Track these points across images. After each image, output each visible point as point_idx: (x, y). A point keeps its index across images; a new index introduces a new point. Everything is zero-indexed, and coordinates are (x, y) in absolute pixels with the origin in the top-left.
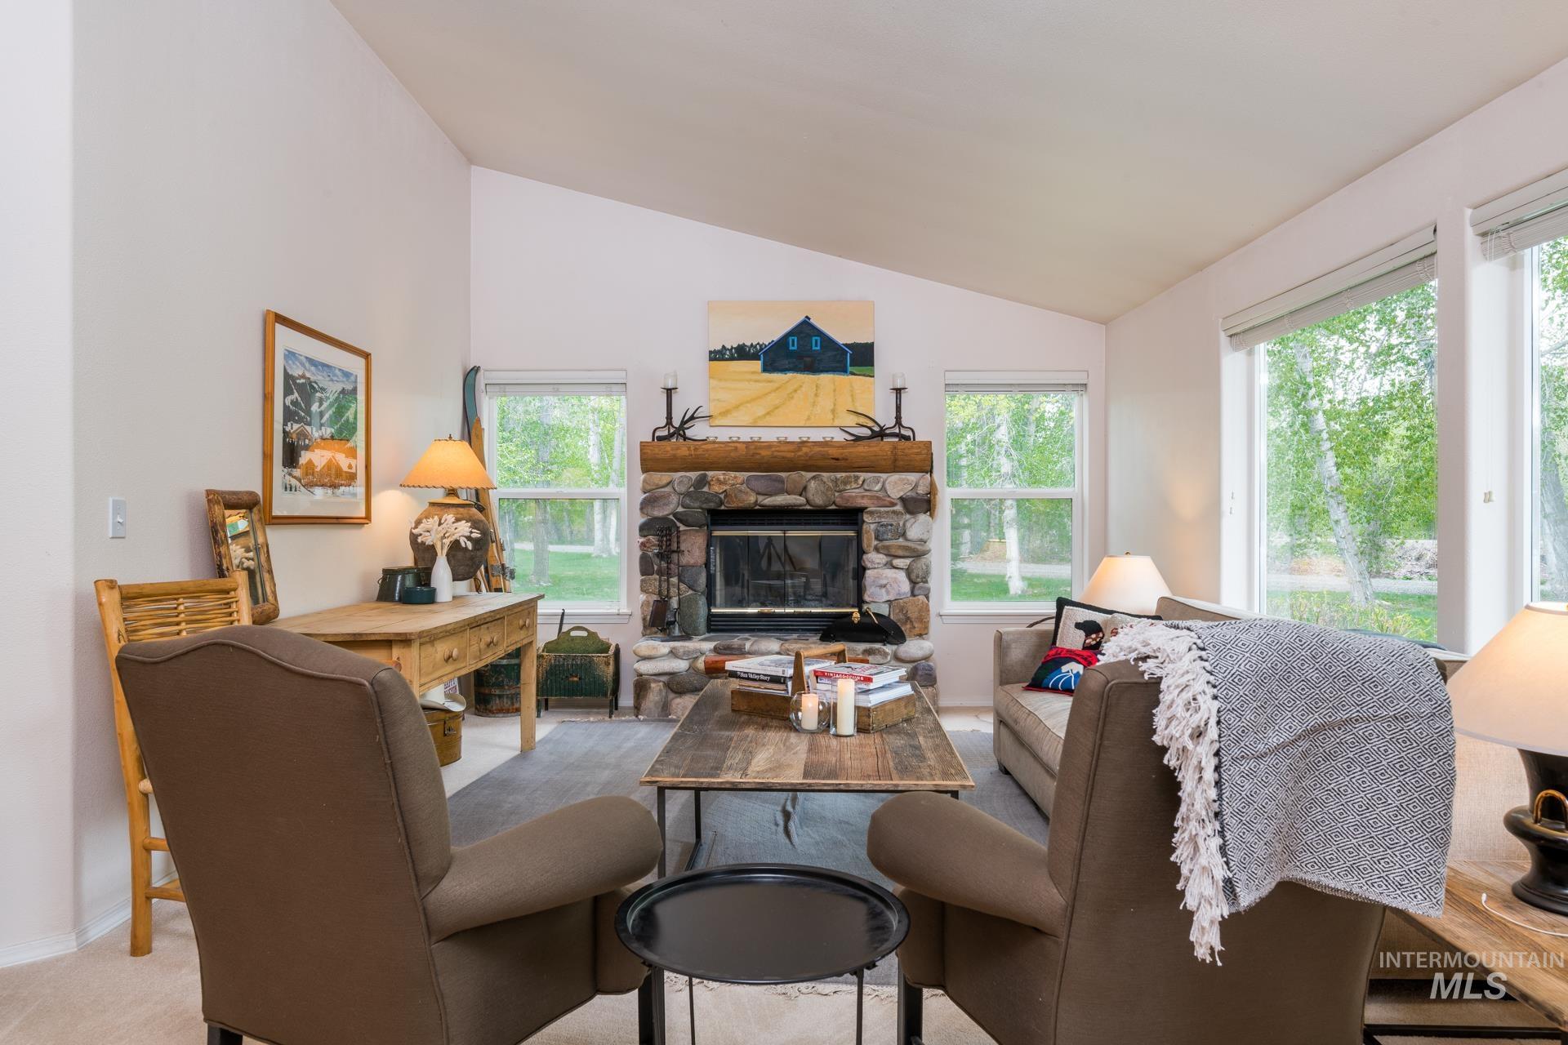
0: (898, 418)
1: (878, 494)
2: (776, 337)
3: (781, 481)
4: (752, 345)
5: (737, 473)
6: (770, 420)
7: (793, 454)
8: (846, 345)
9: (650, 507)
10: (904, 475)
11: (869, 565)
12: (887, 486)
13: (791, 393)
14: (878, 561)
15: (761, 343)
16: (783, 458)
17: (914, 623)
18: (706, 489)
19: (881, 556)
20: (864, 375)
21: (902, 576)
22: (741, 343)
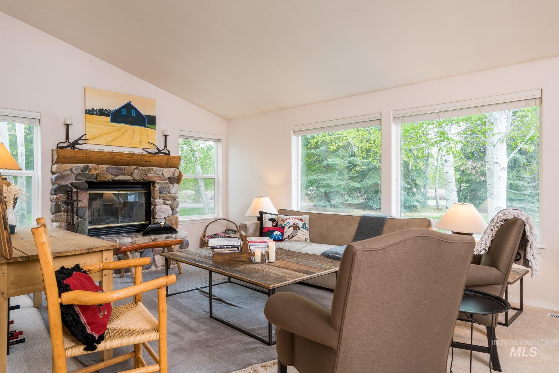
0: (165, 146)
1: (161, 176)
2: (117, 108)
3: (121, 169)
4: (106, 110)
5: (102, 165)
6: (114, 143)
7: (129, 158)
8: (145, 115)
9: (60, 180)
10: (170, 169)
11: (157, 204)
12: (164, 173)
13: (123, 132)
14: (160, 202)
15: (110, 109)
16: (125, 160)
17: (174, 225)
18: (87, 172)
19: (161, 200)
20: (152, 128)
21: (169, 207)
22: (101, 108)
